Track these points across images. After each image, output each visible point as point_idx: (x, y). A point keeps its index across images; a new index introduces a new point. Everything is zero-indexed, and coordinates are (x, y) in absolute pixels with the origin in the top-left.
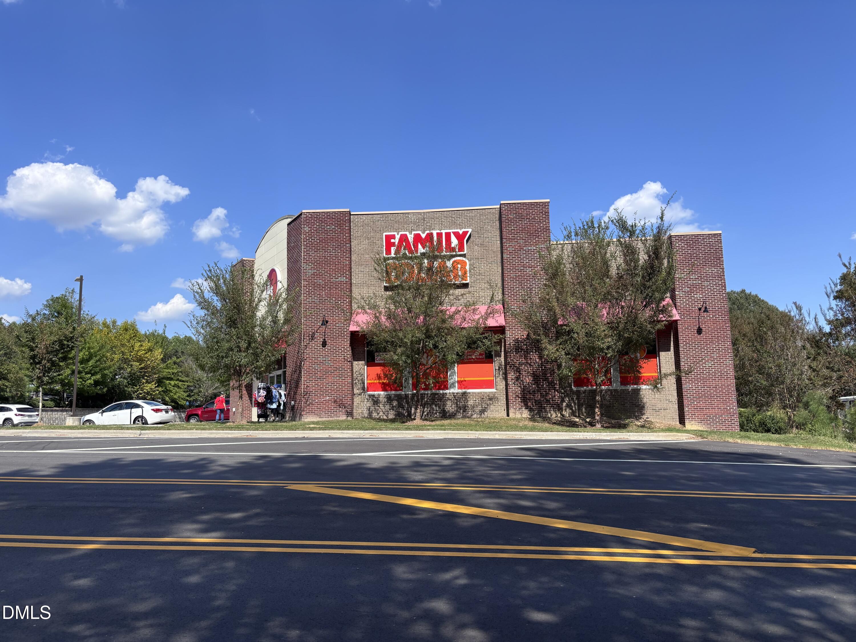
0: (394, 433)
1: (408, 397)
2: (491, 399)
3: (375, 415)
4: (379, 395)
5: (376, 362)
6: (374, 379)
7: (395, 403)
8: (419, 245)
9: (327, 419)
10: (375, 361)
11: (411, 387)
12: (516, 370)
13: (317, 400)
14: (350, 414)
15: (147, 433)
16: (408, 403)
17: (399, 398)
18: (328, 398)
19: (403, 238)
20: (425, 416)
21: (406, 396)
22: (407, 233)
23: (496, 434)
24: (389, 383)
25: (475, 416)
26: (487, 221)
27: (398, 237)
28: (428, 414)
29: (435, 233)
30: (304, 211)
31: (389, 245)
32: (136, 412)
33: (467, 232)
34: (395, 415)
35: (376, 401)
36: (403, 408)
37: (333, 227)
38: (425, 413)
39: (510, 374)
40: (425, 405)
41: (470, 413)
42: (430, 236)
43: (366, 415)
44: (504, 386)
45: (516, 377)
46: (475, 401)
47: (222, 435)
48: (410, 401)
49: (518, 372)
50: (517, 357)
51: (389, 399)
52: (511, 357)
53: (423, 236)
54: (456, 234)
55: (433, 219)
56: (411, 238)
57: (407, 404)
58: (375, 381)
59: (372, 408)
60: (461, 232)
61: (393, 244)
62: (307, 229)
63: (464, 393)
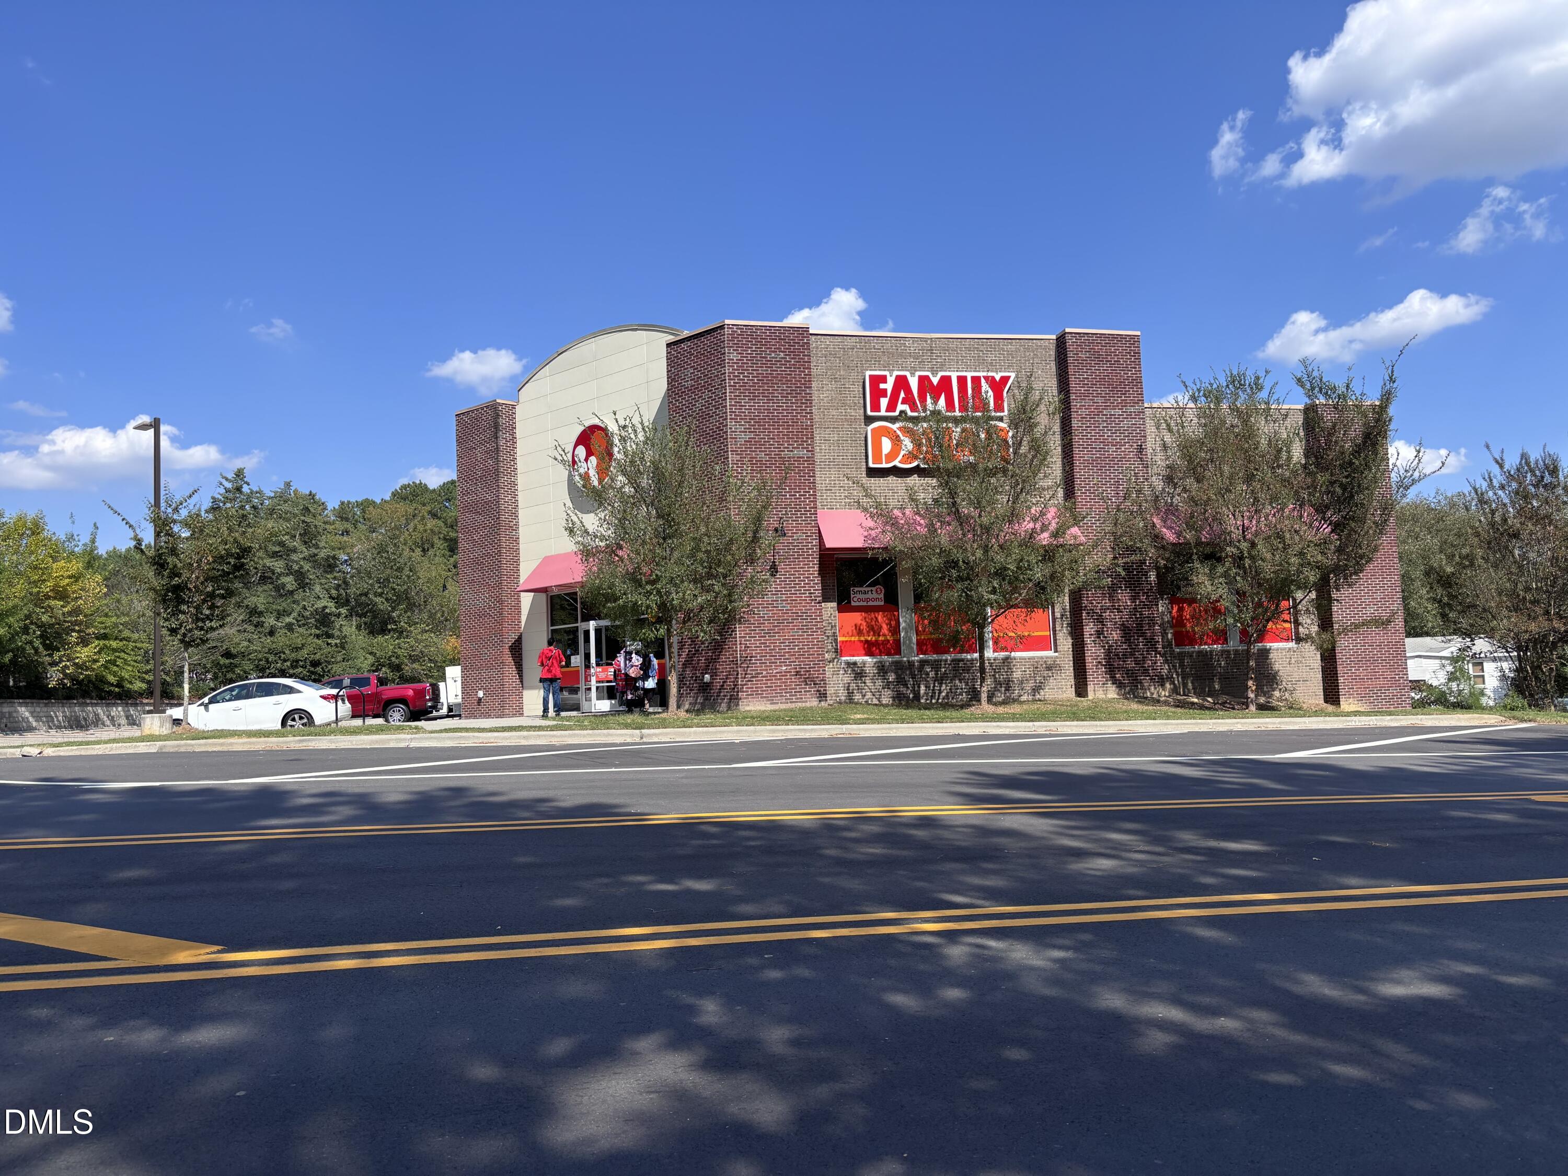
1: (914, 665)
2: (1049, 668)
3: (857, 697)
4: (864, 663)
5: (853, 604)
6: (850, 634)
7: (892, 677)
9: (783, 706)
10: (850, 603)
11: (915, 647)
12: (1097, 619)
13: (764, 673)
14: (822, 696)
16: (913, 677)
17: (899, 667)
18: (784, 668)
19: (901, 383)
20: (943, 699)
21: (911, 664)
22: (907, 374)
24: (876, 641)
25: (1024, 698)
27: (891, 381)
28: (947, 695)
29: (954, 376)
30: (727, 322)
31: (877, 394)
32: (288, 702)
33: (1009, 378)
34: (893, 697)
35: (859, 673)
36: (906, 685)
37: (782, 355)
38: (944, 694)
39: (1087, 625)
40: (942, 680)
41: (1017, 692)
42: (946, 381)
43: (843, 698)
44: (1070, 646)
45: (1097, 631)
46: (1025, 671)
48: (916, 673)
49: (1100, 622)
50: (1098, 597)
51: (882, 670)
52: (1088, 597)
53: (935, 381)
54: (991, 381)
55: (948, 350)
56: (914, 383)
58: (853, 639)
59: (853, 686)
60: (998, 378)
61: (884, 393)
62: (734, 356)
63: (1006, 659)
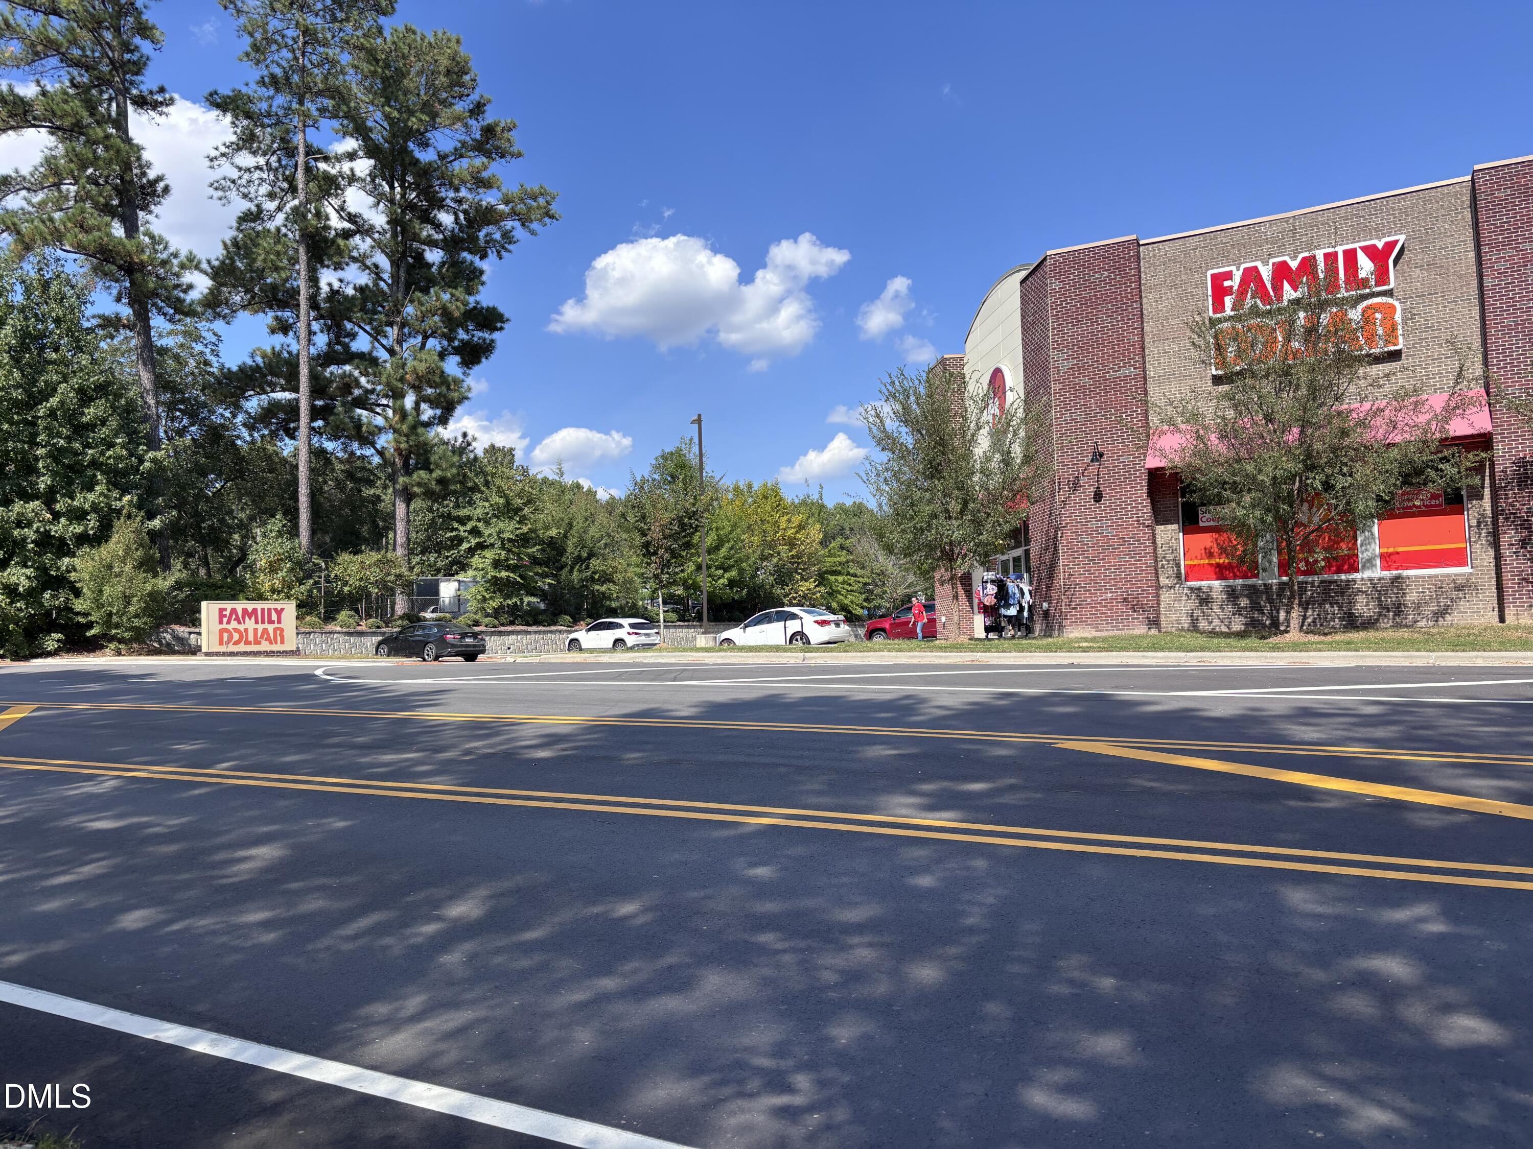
0: (1247, 657)
1: (1271, 589)
2: (1459, 588)
3: (1203, 624)
4: (1211, 588)
5: (1201, 524)
6: (1199, 557)
7: (1244, 602)
8: (1285, 283)
9: (1111, 633)
10: (1198, 523)
11: (1276, 569)
12: (1520, 525)
13: (1089, 600)
14: (1154, 623)
15: (814, 658)
16: (1270, 601)
17: (1253, 592)
18: (1110, 595)
19: (1251, 275)
20: (1309, 625)
21: (1268, 588)
22: (1258, 264)
23: (1476, 657)
24: (1229, 563)
25: (1423, 623)
26: (1442, 212)
27: (1237, 276)
28: (1314, 622)
29: (1320, 255)
30: (1049, 253)
31: (1219, 293)
32: (793, 626)
33: (1396, 242)
34: (1246, 624)
35: (1205, 600)
36: (1261, 610)
37: (1106, 273)
38: (1309, 620)
39: (1505, 533)
40: (1308, 605)
41: (1411, 617)
42: (1308, 264)
43: (1186, 625)
44: (1492, 560)
45: (1520, 540)
46: (1423, 592)
47: (929, 659)
48: (1275, 597)
49: (1526, 528)
50: (1524, 497)
51: (1232, 595)
52: (1508, 498)
53: (1294, 264)
54: (1371, 252)
55: (1316, 226)
56: (1266, 273)
57: (1270, 603)
58: (1202, 562)
59: (1198, 612)
60: (1380, 245)
61: (1228, 291)
62: (1056, 285)
63: (1397, 578)
